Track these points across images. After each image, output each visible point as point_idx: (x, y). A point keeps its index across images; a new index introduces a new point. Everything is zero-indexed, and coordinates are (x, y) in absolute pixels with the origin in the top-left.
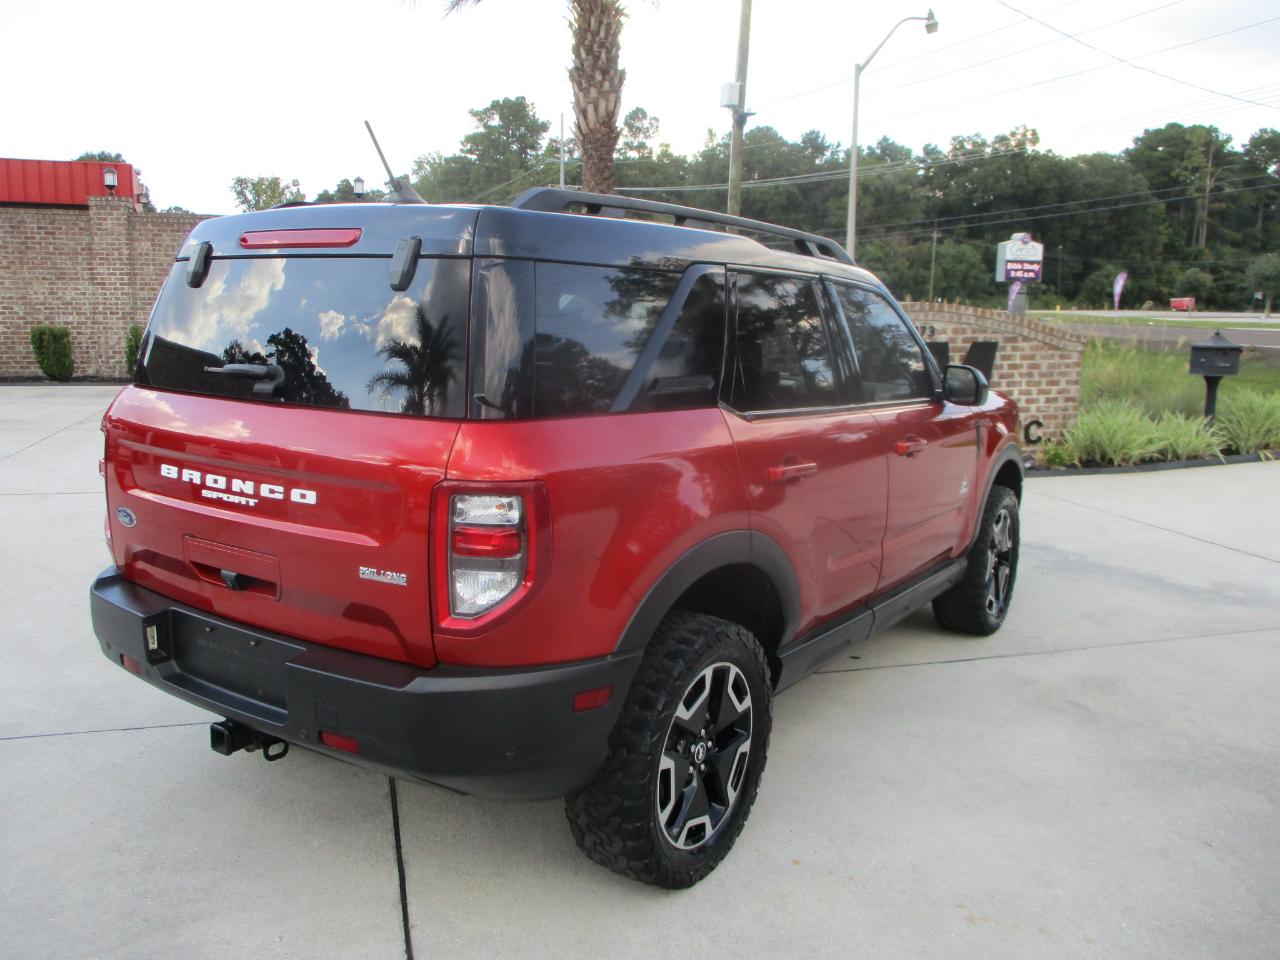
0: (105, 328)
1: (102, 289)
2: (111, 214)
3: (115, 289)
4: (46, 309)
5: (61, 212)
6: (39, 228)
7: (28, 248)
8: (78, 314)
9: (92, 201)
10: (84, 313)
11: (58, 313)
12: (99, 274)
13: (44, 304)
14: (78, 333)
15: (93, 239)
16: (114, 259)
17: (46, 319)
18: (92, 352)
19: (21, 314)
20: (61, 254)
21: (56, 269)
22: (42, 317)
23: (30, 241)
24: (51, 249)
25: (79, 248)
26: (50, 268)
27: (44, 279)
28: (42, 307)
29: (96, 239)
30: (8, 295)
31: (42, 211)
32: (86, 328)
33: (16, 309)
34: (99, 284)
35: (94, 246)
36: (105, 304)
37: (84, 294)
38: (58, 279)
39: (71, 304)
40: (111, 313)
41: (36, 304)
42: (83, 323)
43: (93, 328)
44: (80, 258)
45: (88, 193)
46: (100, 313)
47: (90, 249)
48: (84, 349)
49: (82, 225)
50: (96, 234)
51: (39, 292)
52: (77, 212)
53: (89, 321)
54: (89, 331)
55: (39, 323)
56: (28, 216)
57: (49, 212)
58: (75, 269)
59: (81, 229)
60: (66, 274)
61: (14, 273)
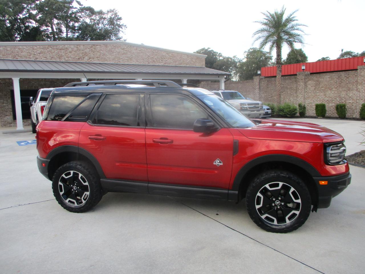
0: (359, 104)
1: (359, 93)
2: (364, 70)
3: (363, 92)
4: (345, 99)
5: (350, 71)
6: (345, 77)
7: (342, 82)
8: (353, 100)
9: (359, 67)
10: (354, 100)
11: (347, 100)
12: (359, 88)
13: (344, 97)
14: (352, 105)
15: (358, 78)
16: (363, 84)
17: (344, 101)
18: (355, 111)
19: (338, 100)
20: (350, 83)
21: (348, 87)
22: (343, 101)
23: (342, 80)
24: (347, 82)
25: (355, 81)
26: (346, 88)
27: (345, 90)
28: (343, 98)
29: (359, 78)
30: (336, 95)
31: (346, 72)
32: (355, 104)
33: (337, 99)
34: (358, 91)
35: (358, 80)
36: (359, 97)
37: (354, 94)
38: (348, 90)
39: (351, 97)
40: (361, 100)
41: (342, 97)
42: (353, 103)
43: (356, 104)
44: (354, 84)
45: (358, 65)
46: (358, 100)
47: (357, 81)
48: (353, 110)
49: (356, 74)
50: (359, 77)
51: (343, 94)
52: (355, 71)
53: (355, 102)
54: (355, 105)
55: (343, 103)
56: (343, 73)
57: (348, 72)
58: (353, 87)
59: (356, 76)
60: (350, 89)
61: (338, 89)
